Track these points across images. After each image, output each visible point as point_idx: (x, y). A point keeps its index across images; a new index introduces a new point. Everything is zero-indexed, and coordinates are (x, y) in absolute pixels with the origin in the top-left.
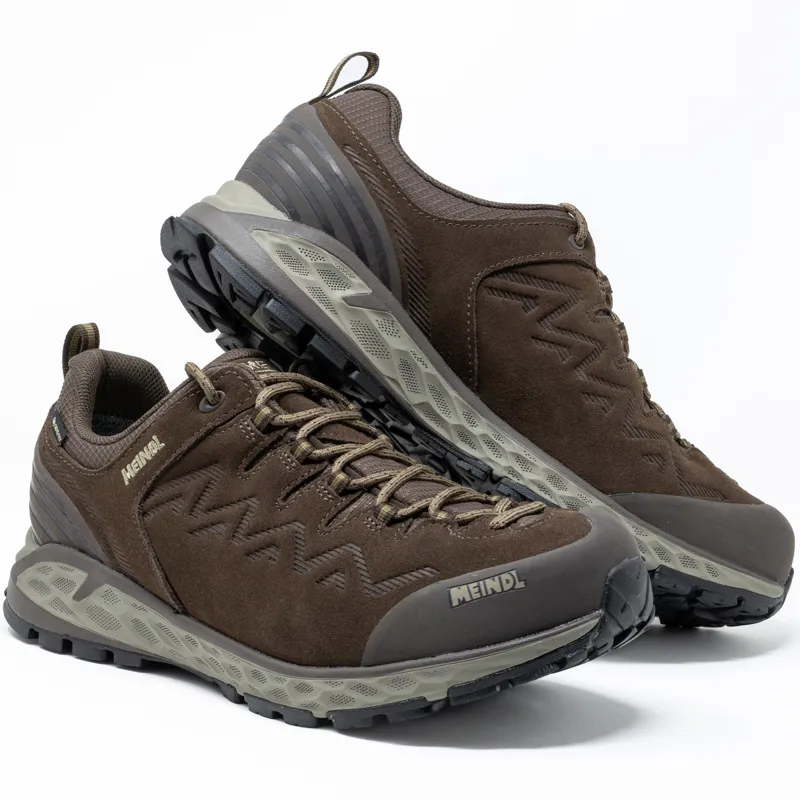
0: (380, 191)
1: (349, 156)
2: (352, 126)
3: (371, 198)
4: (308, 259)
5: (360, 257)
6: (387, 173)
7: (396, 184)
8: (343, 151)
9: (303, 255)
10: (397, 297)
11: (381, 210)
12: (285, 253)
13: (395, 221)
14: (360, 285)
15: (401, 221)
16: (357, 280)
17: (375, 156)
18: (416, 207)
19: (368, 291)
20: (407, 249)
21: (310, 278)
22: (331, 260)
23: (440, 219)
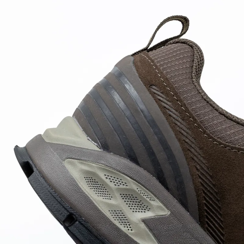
0: (179, 124)
1: (153, 94)
2: (159, 69)
3: (171, 129)
4: (112, 185)
5: (160, 182)
6: (186, 108)
7: (193, 118)
8: (149, 90)
9: (108, 181)
10: (194, 218)
11: (179, 140)
12: (92, 179)
13: (192, 150)
14: (159, 207)
15: (198, 149)
16: (156, 203)
17: (176, 94)
18: (211, 138)
19: (166, 212)
20: (202, 174)
21: (112, 202)
22: (133, 186)
23: (233, 148)
